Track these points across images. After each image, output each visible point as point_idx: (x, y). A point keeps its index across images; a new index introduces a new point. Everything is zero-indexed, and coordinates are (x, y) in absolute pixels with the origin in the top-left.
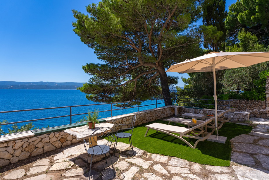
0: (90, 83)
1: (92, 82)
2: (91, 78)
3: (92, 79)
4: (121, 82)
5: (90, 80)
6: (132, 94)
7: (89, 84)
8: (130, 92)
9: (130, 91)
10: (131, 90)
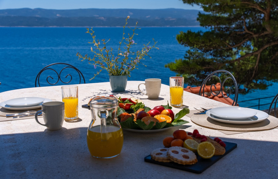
0: (187, 59)
1: (189, 58)
2: (187, 52)
3: (189, 53)
4: (232, 55)
5: (186, 55)
6: (252, 74)
7: (185, 62)
8: (248, 71)
9: (248, 68)
10: (250, 66)
